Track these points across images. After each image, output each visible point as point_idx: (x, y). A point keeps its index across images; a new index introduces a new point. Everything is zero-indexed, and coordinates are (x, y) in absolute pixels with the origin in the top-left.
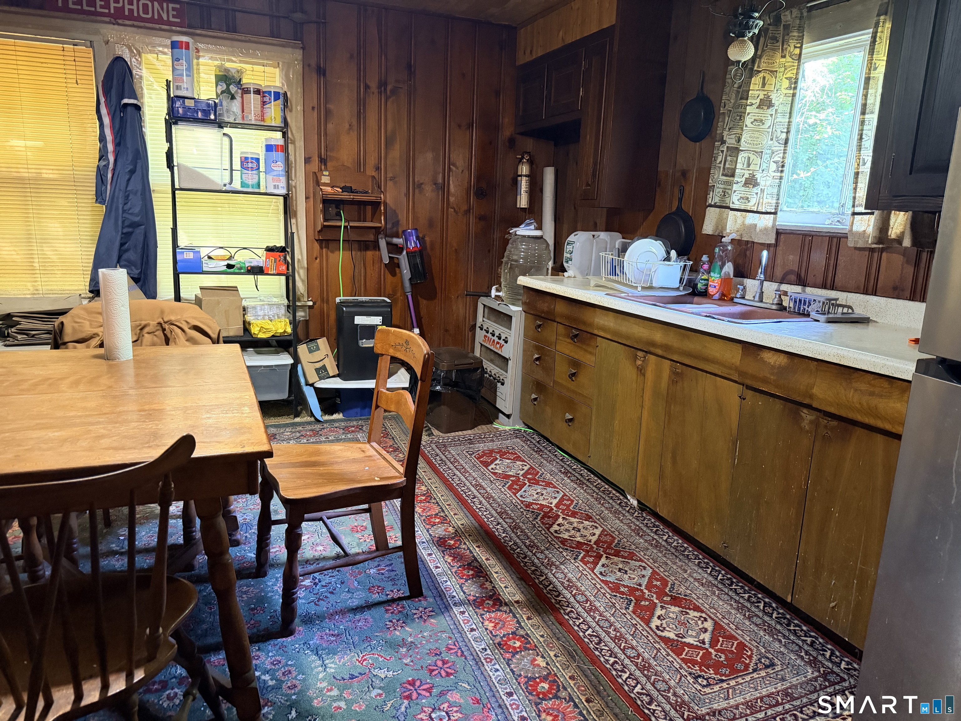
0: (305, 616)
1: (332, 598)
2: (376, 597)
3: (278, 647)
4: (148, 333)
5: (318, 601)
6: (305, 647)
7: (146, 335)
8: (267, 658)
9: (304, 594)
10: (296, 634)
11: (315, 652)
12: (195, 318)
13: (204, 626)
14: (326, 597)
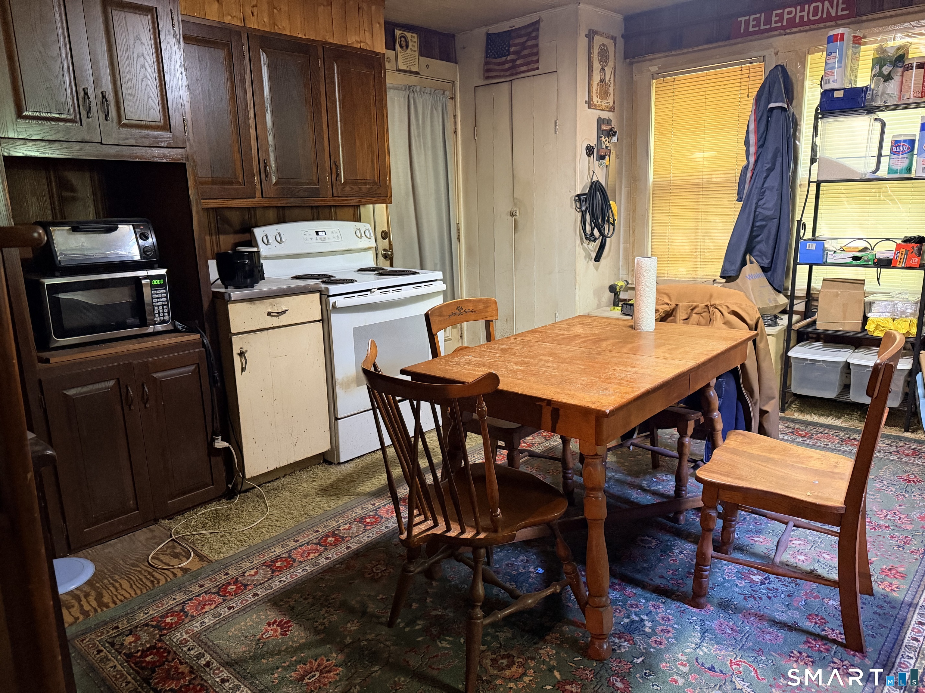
0: (725, 602)
1: (765, 601)
2: (808, 625)
3: (679, 610)
4: (696, 314)
5: (749, 597)
6: (699, 623)
7: (694, 315)
8: (663, 612)
9: (744, 584)
10: (703, 610)
11: (704, 631)
12: (736, 304)
13: (645, 565)
14: (761, 598)
